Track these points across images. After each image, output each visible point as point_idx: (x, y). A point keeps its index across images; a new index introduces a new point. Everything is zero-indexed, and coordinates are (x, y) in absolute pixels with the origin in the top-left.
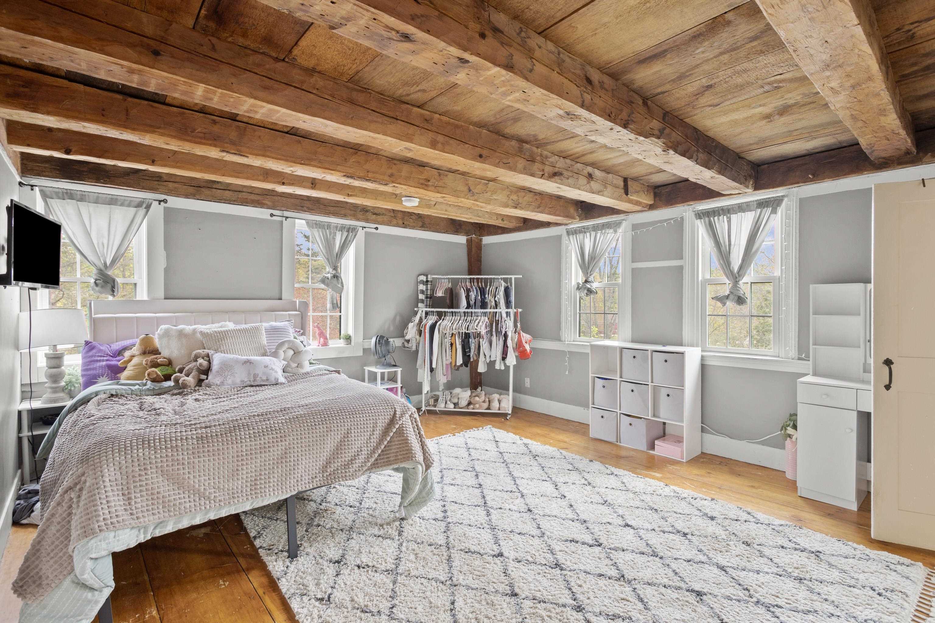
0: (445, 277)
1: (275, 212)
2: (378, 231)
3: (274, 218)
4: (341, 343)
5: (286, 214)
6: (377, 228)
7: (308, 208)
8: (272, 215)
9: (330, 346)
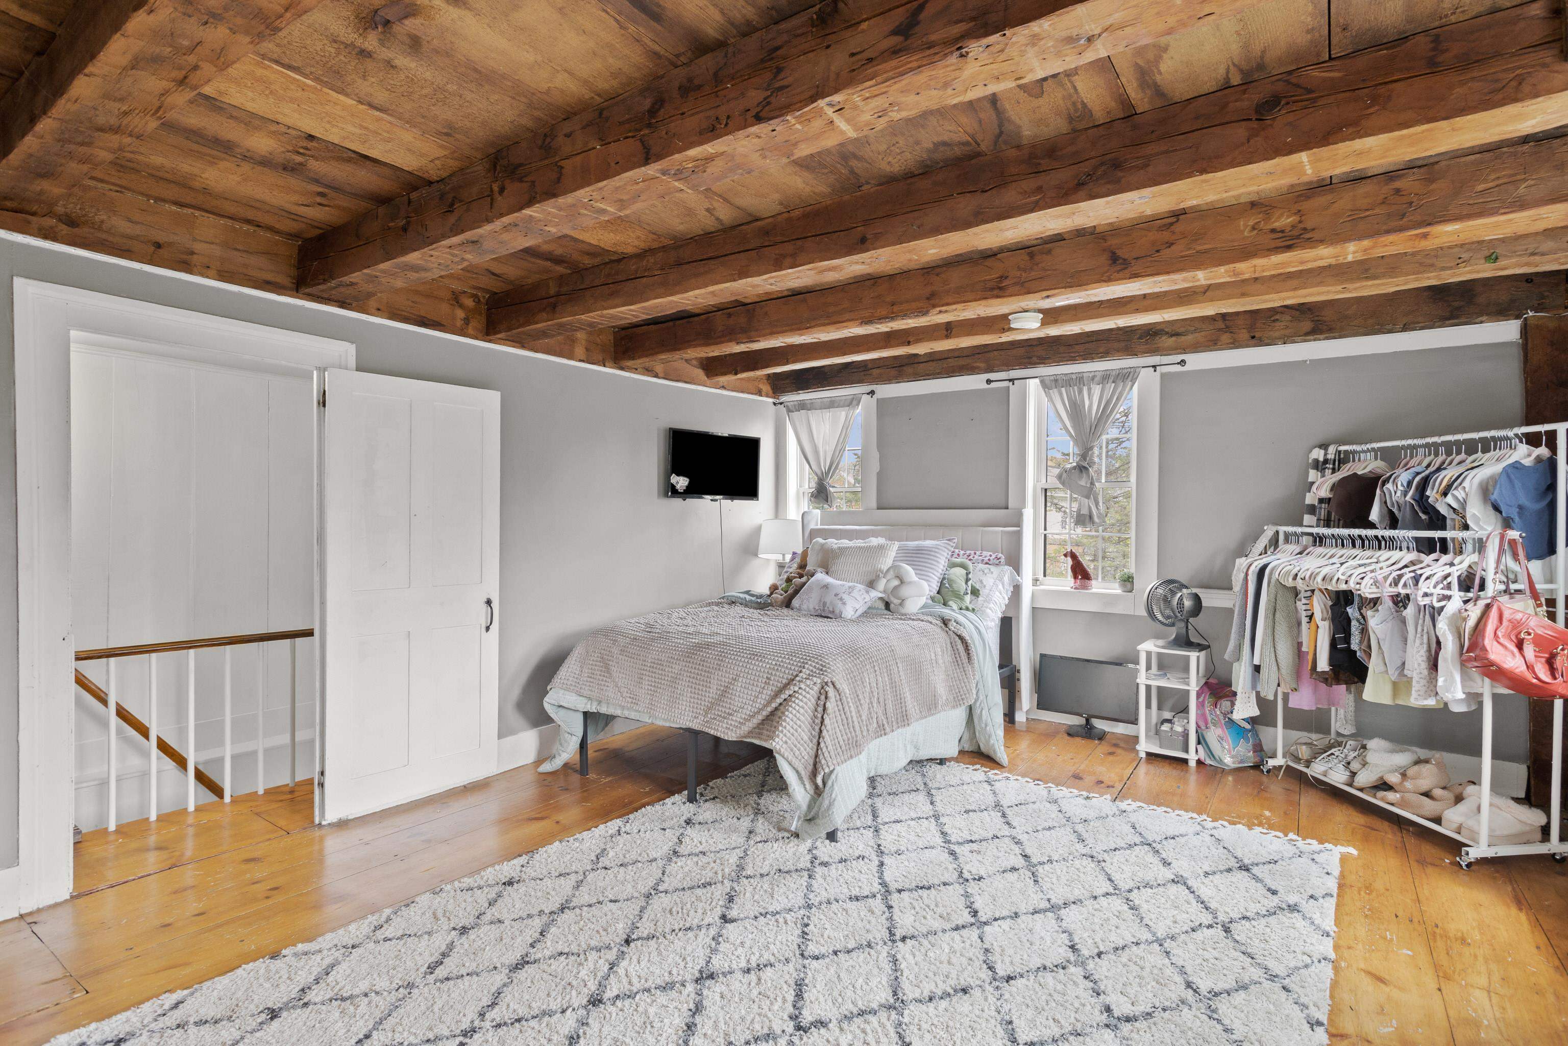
0: (1365, 447)
1: (992, 376)
2: (1186, 368)
3: (993, 385)
4: (1115, 589)
5: (1013, 374)
6: (1182, 363)
7: (1039, 357)
8: (989, 382)
9: (1094, 590)
